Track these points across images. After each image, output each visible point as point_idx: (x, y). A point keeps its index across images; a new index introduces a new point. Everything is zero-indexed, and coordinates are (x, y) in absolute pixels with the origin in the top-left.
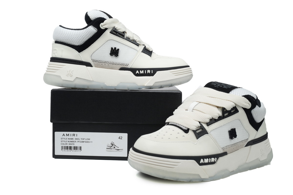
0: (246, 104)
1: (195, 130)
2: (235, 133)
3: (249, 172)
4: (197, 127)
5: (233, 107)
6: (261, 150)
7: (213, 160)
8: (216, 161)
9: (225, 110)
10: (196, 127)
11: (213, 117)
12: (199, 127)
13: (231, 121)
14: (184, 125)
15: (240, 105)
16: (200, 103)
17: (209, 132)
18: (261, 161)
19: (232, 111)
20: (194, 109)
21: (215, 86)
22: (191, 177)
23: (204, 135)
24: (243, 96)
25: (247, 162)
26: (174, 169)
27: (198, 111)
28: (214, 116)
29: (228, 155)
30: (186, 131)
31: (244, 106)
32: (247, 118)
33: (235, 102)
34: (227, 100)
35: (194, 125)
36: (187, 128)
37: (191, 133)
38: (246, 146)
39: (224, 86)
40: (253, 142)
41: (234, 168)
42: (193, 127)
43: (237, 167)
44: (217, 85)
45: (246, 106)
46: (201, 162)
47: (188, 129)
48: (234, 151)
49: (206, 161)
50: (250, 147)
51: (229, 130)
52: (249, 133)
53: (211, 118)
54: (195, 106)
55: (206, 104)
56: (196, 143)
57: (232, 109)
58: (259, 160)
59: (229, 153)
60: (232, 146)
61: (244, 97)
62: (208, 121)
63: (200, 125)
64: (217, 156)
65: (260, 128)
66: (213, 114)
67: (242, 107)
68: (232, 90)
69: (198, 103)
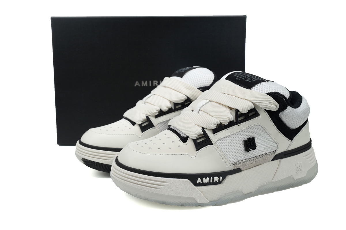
0: (270, 105)
1: (195, 138)
2: (254, 143)
3: (276, 193)
4: (199, 134)
5: (251, 109)
6: (296, 165)
7: (216, 179)
8: (221, 180)
9: (239, 113)
10: (197, 135)
11: (221, 122)
12: (200, 135)
13: (248, 127)
14: (183, 132)
15: (261, 106)
16: (210, 102)
17: (215, 142)
18: (295, 179)
19: (250, 115)
20: (201, 109)
21: (238, 78)
22: (183, 201)
23: (206, 146)
24: (267, 94)
25: (273, 181)
26: (159, 189)
27: (205, 112)
28: (223, 120)
29: (243, 172)
30: (184, 139)
31: (268, 108)
32: (273, 123)
33: (254, 101)
34: (244, 99)
35: (194, 132)
36: (186, 135)
37: (190, 142)
38: (273, 160)
39: (247, 79)
40: (285, 155)
41: (253, 189)
42: (193, 135)
43: (258, 188)
44: (240, 76)
45: (271, 107)
46: (198, 182)
47: (187, 137)
48: (252, 167)
49: (206, 180)
50: (279, 161)
51: (245, 140)
52: (277, 143)
53: (219, 123)
54: (204, 105)
55: (217, 104)
56: (195, 156)
57: (249, 112)
58: (293, 178)
59: (244, 169)
60: (249, 161)
61: (268, 96)
62: (214, 127)
63: (202, 132)
64: (224, 175)
65: (296, 136)
66: (222, 118)
67: (265, 109)
68: (256, 84)
69: (208, 102)
